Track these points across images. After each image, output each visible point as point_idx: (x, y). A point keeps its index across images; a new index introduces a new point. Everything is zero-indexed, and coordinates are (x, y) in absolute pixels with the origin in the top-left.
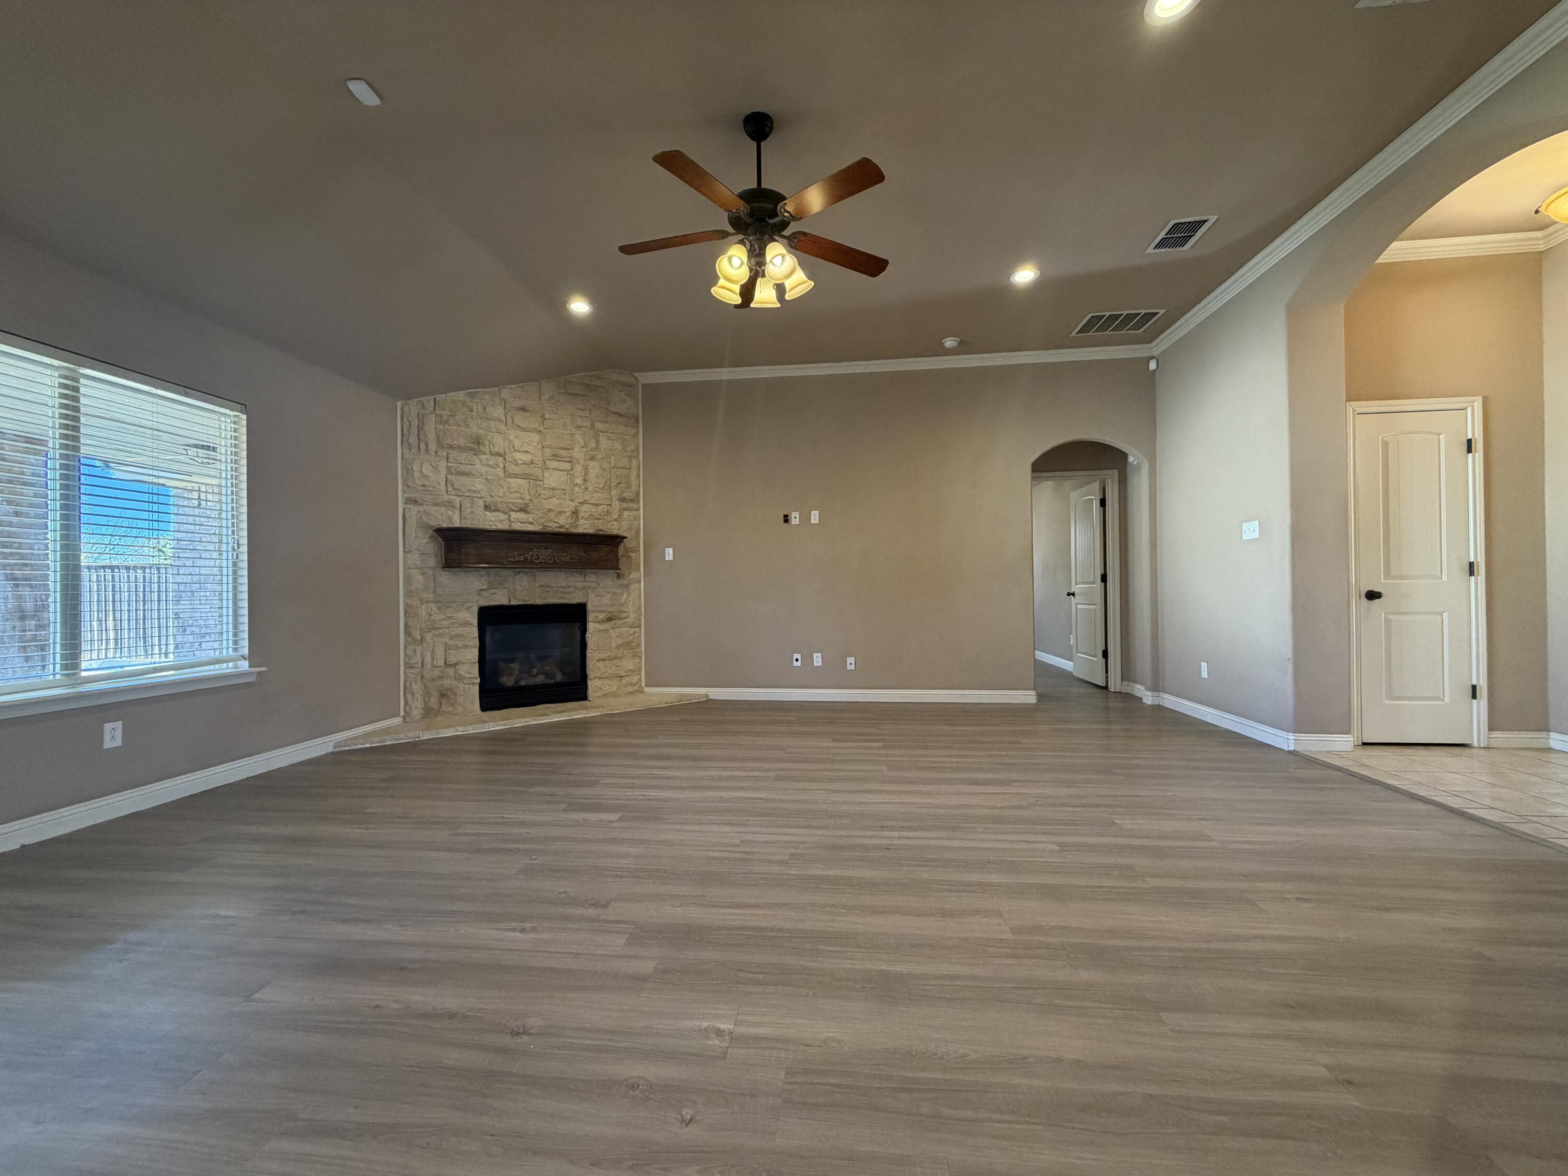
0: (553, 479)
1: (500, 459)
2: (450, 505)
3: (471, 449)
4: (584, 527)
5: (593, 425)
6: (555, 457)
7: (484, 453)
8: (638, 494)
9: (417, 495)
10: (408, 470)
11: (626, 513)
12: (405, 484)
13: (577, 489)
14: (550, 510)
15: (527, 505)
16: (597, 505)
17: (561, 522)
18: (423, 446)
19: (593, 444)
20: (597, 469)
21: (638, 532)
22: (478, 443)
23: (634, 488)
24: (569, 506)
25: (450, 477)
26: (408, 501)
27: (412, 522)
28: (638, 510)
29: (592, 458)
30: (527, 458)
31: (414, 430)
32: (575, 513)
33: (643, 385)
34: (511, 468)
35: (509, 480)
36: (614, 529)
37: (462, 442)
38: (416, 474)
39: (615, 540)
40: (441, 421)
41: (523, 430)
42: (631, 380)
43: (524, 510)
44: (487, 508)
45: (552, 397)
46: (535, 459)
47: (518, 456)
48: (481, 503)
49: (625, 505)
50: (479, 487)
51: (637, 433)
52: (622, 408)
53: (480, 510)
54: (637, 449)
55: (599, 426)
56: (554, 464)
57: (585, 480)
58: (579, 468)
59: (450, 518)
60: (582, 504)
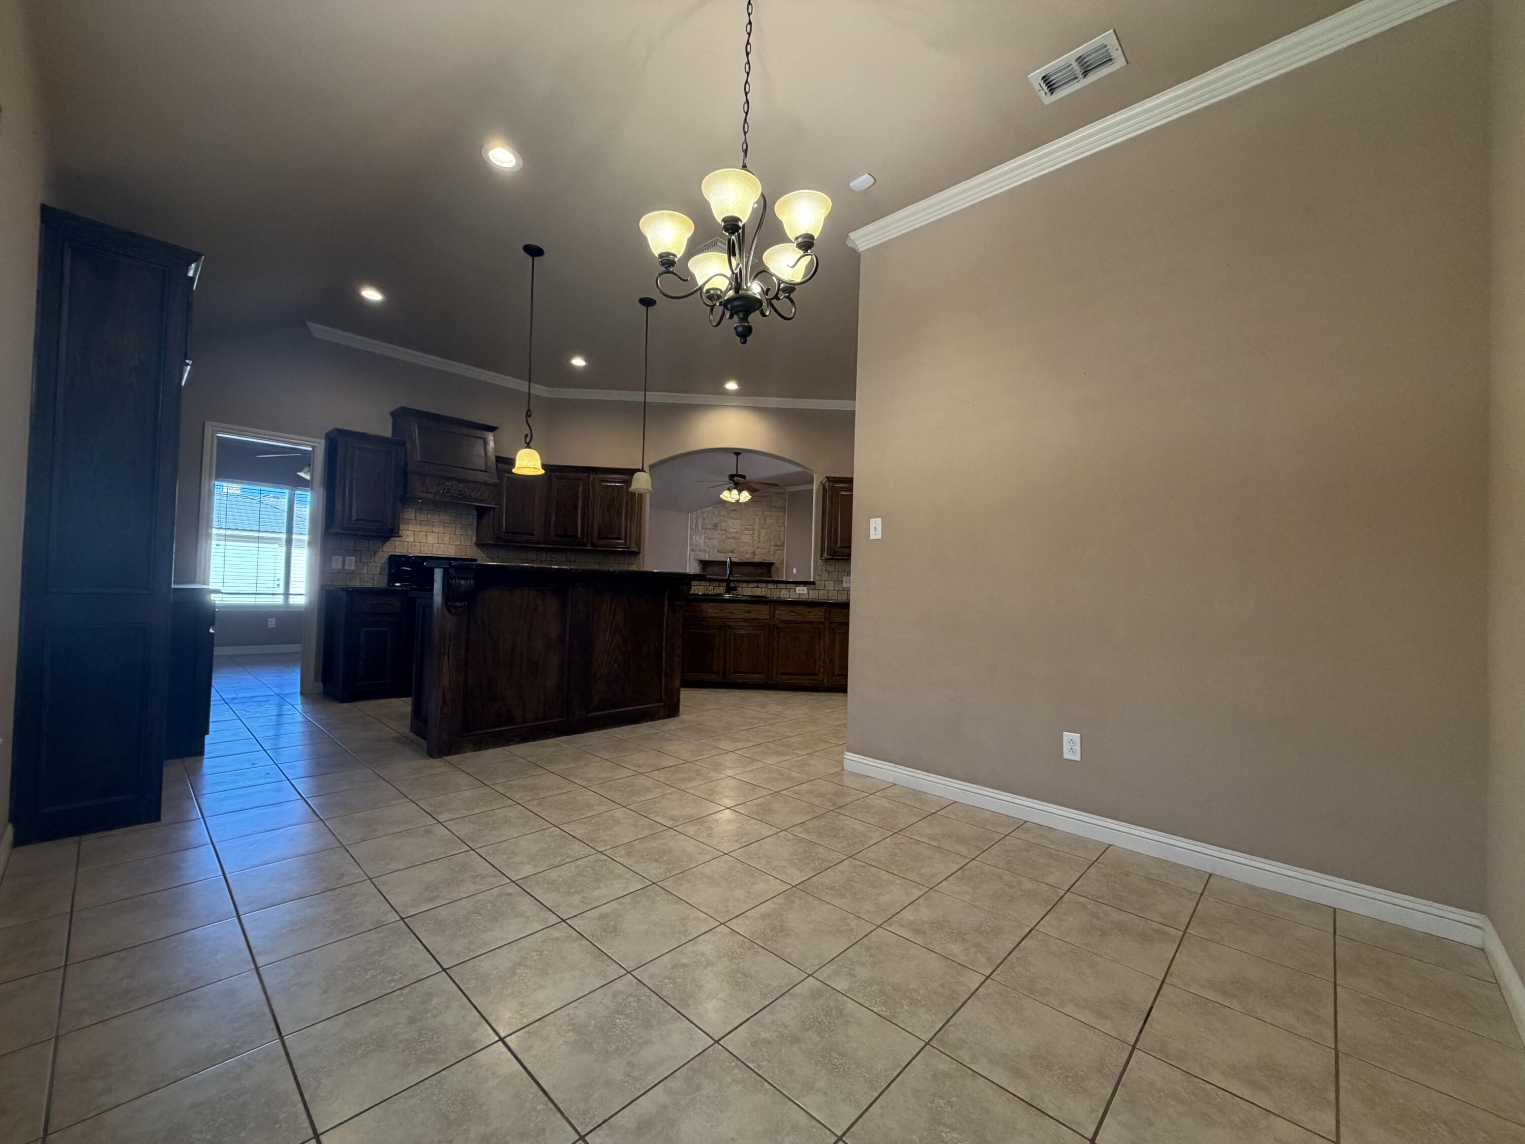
0: (745, 538)
1: (724, 532)
2: (705, 551)
3: (713, 529)
4: (757, 559)
5: (763, 514)
6: (747, 529)
8: (784, 543)
9: (694, 548)
10: (691, 539)
11: (777, 552)
12: (690, 544)
13: (755, 542)
14: (743, 552)
15: (734, 550)
16: (764, 549)
17: (747, 557)
18: (697, 529)
19: (763, 522)
20: (764, 533)
21: (783, 560)
23: (782, 540)
24: (751, 550)
25: (706, 541)
26: (691, 550)
27: (692, 558)
28: (784, 550)
29: (762, 528)
30: (735, 531)
31: (694, 524)
32: (754, 553)
33: (789, 492)
34: (729, 535)
35: (728, 540)
36: (771, 559)
37: (710, 526)
38: (694, 540)
39: (772, 564)
40: (703, 519)
41: (734, 519)
42: (782, 491)
43: (732, 552)
44: (719, 552)
46: (738, 531)
47: (731, 530)
48: (716, 550)
49: (777, 548)
50: (716, 544)
51: (785, 514)
52: (778, 505)
53: (716, 553)
54: (784, 522)
55: (766, 513)
56: (747, 532)
57: (759, 538)
58: (756, 533)
59: (705, 556)
60: (757, 548)
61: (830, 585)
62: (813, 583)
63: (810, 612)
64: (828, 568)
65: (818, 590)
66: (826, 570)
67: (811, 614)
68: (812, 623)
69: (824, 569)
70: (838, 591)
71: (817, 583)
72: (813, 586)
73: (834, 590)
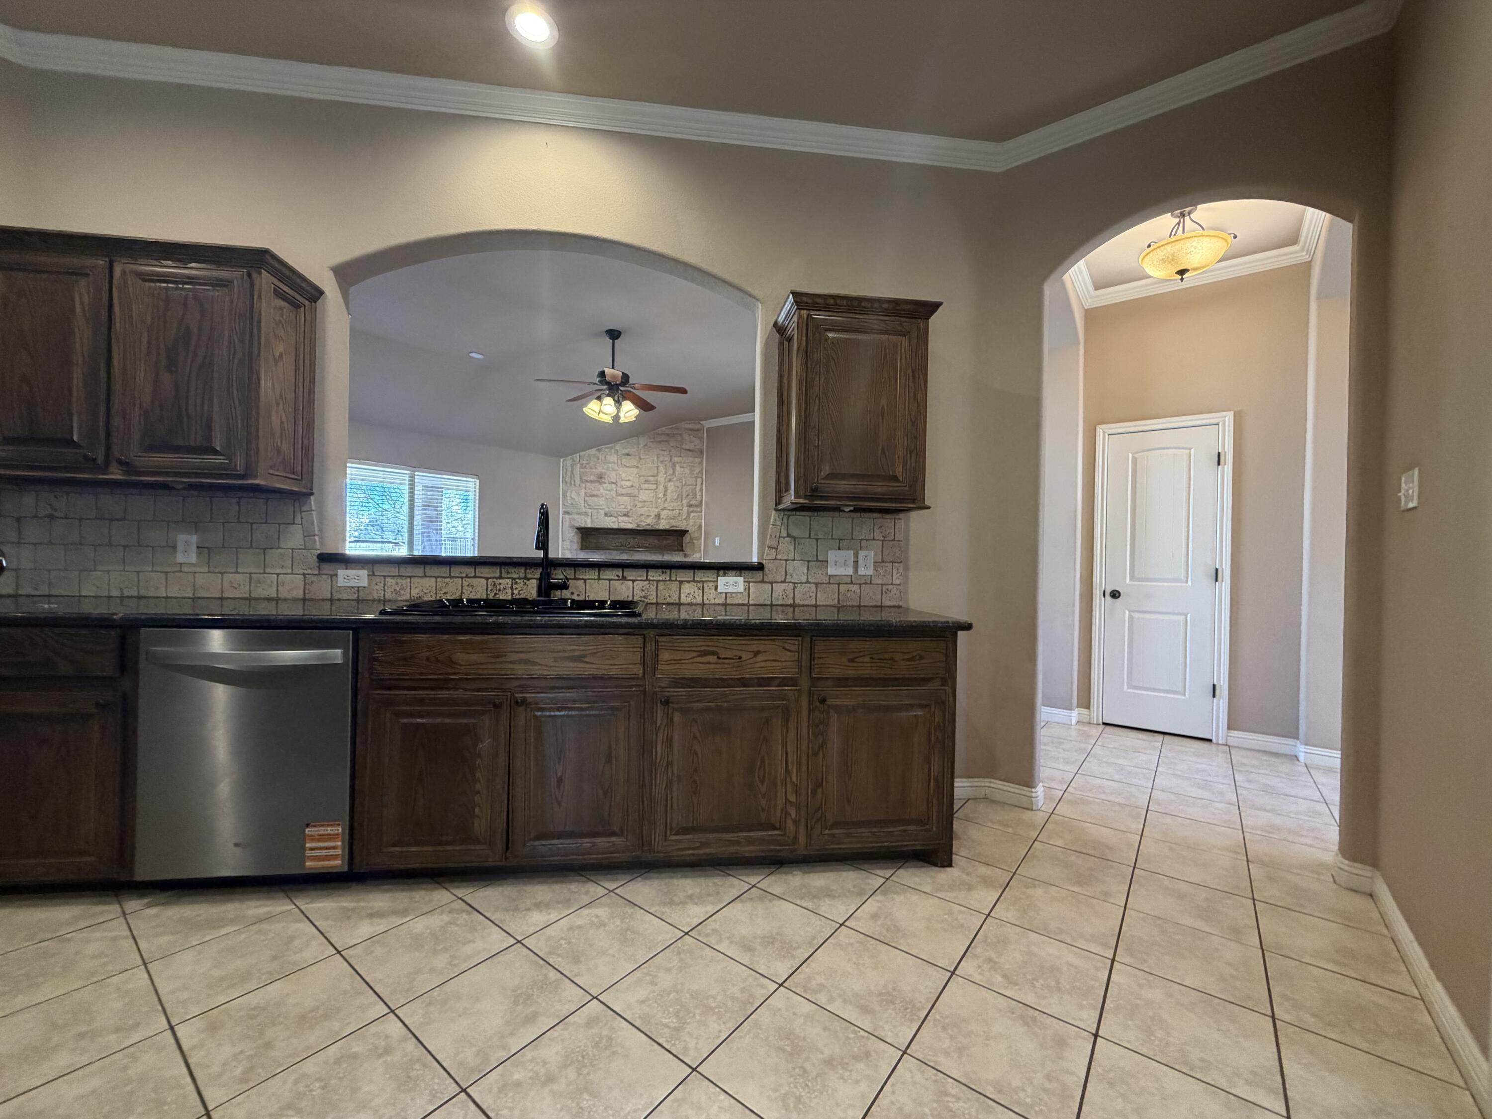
1: (614, 486)
2: (586, 514)
3: (598, 481)
4: (663, 525)
5: (671, 460)
6: (647, 481)
7: (605, 483)
8: (701, 502)
9: (569, 510)
10: (565, 496)
11: (692, 515)
12: (564, 504)
13: (659, 501)
14: (642, 515)
15: (628, 512)
16: (673, 510)
17: (648, 522)
18: (573, 482)
19: (670, 471)
20: (672, 488)
21: (700, 526)
22: (601, 478)
23: (698, 497)
24: (654, 512)
25: (586, 498)
26: (565, 513)
27: (567, 525)
28: (702, 512)
29: (670, 480)
30: (629, 484)
31: (569, 473)
32: (658, 516)
33: (708, 429)
34: (621, 491)
35: (619, 498)
36: (681, 525)
37: (592, 478)
38: (569, 498)
39: (684, 533)
40: (582, 467)
41: (627, 467)
42: (698, 427)
43: (626, 515)
44: (606, 515)
45: (646, 445)
46: (634, 485)
47: (623, 483)
48: (602, 512)
49: (691, 509)
50: (601, 503)
51: (702, 461)
52: (692, 447)
53: (602, 516)
54: (701, 472)
55: (676, 459)
56: (646, 486)
57: (665, 495)
58: (661, 487)
59: (586, 522)
60: (662, 510)
61: (799, 571)
62: (760, 567)
63: (757, 653)
64: (795, 532)
65: (772, 583)
66: (789, 535)
67: (760, 658)
68: (764, 682)
69: (784, 534)
70: (817, 584)
71: (768, 565)
72: (758, 575)
73: (808, 582)
